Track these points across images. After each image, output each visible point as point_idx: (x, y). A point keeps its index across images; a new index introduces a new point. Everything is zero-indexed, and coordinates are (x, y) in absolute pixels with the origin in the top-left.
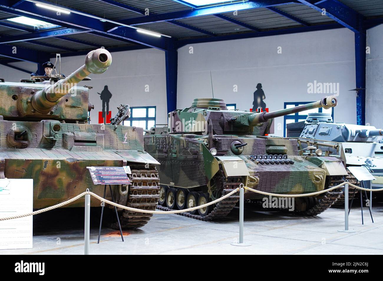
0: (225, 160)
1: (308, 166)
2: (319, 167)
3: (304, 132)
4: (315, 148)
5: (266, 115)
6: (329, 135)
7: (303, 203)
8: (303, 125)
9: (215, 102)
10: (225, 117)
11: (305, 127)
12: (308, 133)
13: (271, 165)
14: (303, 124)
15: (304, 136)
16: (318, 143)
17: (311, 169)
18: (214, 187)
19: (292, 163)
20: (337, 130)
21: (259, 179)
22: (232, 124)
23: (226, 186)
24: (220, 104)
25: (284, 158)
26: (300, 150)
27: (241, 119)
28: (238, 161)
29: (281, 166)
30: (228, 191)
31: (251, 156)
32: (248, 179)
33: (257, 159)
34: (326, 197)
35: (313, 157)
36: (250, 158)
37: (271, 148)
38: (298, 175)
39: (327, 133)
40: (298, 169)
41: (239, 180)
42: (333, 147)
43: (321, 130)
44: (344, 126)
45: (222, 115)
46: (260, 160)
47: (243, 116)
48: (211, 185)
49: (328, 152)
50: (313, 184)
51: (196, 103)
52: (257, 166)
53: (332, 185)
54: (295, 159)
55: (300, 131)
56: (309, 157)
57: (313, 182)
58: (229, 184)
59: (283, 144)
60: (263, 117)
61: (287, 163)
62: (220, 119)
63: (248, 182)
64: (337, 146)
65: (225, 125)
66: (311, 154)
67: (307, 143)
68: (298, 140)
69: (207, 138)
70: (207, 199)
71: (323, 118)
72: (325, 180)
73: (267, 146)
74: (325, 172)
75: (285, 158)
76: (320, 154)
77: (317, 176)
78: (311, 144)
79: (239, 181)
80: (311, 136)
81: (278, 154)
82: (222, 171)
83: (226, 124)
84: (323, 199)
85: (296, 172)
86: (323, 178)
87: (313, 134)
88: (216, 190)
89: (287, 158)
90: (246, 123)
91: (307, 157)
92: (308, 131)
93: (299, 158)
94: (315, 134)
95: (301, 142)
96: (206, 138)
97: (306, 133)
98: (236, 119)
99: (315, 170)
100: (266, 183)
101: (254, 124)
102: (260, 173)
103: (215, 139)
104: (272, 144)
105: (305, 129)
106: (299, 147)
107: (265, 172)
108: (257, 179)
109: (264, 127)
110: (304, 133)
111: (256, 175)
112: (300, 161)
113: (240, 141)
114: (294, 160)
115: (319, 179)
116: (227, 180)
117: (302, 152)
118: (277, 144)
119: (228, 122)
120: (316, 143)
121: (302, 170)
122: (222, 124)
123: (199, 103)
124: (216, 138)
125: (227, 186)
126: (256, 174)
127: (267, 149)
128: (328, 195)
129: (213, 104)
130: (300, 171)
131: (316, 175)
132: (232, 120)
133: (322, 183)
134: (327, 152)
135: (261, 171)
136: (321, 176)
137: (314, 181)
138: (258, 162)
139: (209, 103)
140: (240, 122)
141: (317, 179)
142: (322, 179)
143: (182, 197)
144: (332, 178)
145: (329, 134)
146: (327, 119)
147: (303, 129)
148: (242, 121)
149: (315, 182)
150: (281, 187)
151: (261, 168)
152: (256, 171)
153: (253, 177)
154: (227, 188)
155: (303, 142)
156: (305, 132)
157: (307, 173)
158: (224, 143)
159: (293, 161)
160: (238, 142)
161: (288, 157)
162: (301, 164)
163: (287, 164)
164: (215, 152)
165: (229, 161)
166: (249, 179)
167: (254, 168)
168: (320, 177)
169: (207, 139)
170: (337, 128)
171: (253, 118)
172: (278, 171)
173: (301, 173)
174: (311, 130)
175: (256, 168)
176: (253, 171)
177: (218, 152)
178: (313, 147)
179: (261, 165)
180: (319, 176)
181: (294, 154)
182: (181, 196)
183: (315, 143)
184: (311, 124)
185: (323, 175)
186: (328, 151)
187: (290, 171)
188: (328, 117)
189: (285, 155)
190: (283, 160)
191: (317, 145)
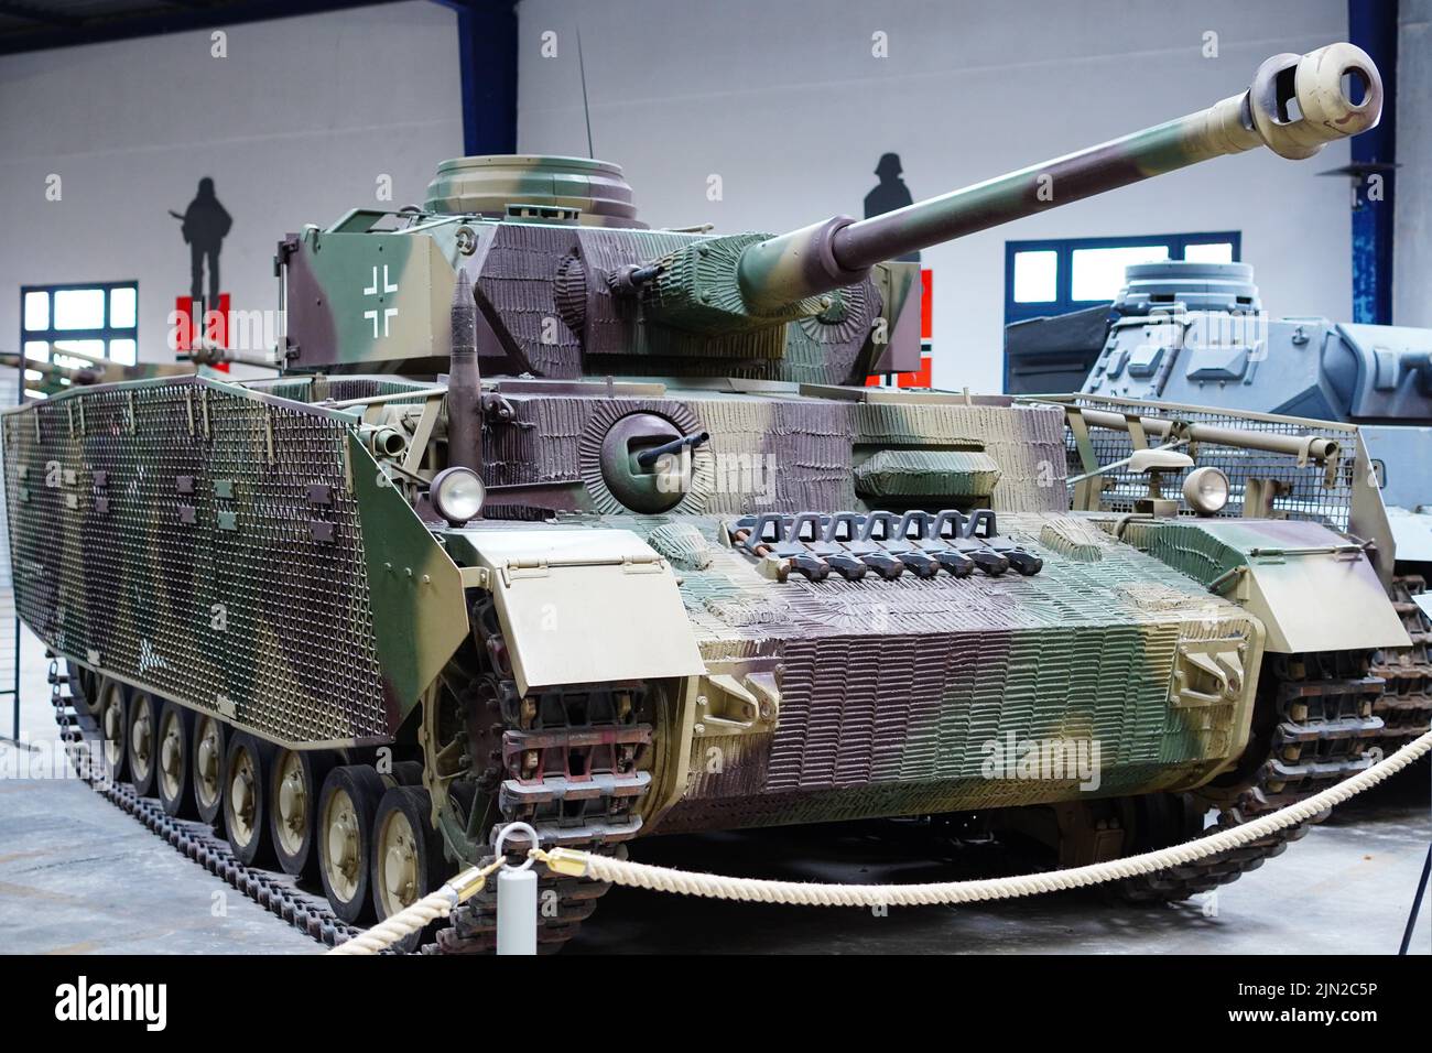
0: (514, 560)
1: (1139, 588)
2: (1213, 590)
3: (1102, 370)
4: (1182, 459)
5: (849, 237)
6: (1248, 383)
7: (1102, 826)
8: (1098, 330)
9: (558, 177)
10: (593, 263)
11: (1110, 343)
12: (1126, 373)
13: (881, 582)
14: (1097, 326)
15: (1104, 390)
16: (1200, 427)
17: (1158, 607)
18: (459, 751)
19: (1025, 566)
20: (1295, 353)
21: (776, 696)
22: (640, 307)
23: (523, 756)
24: (591, 189)
25: (973, 534)
26: (1085, 473)
27: (689, 274)
28: (620, 563)
29: (948, 592)
30: (532, 795)
31: (741, 523)
32: (693, 696)
33: (777, 547)
34: (1260, 797)
35: (1171, 522)
36: (734, 538)
37: (884, 462)
38: (1069, 653)
39: (1236, 372)
40: (1070, 614)
41: (627, 707)
42: (1303, 456)
43: (1202, 356)
44: (1337, 328)
45: (577, 252)
46: (797, 549)
47: (704, 253)
48: (442, 737)
49: (1267, 488)
50: (1172, 710)
51: (446, 187)
52: (776, 598)
53: (1305, 716)
54: (1050, 541)
55: (1081, 366)
56: (1144, 524)
57: (1175, 698)
58: (548, 742)
59: (972, 436)
60: (833, 248)
61: (991, 568)
62: (562, 272)
63: (699, 721)
64: (1330, 448)
65: (592, 310)
66: (1156, 501)
67: (1125, 429)
68: (1068, 410)
69: (439, 397)
70: (421, 833)
71: (1207, 289)
72: (1254, 684)
73: (858, 448)
74: (1253, 627)
75: (981, 529)
76: (1214, 500)
77: (1202, 660)
78: (1152, 436)
79: (628, 718)
80: (1141, 391)
81: (933, 504)
82: (497, 646)
83: (599, 306)
84: (1237, 806)
85: (1058, 631)
86: (1241, 673)
87: (1156, 380)
88: (471, 774)
89: (991, 531)
90: (728, 300)
91: (1127, 521)
92: (1124, 360)
93: (1078, 527)
94: (1166, 378)
95: (1089, 422)
96: (431, 398)
97: (1114, 377)
98: (661, 270)
99: (1184, 616)
100: (838, 721)
101: (779, 304)
102: (788, 648)
103: (495, 404)
104: (896, 433)
105: (1110, 350)
106: (1077, 452)
107: (823, 641)
108: (765, 703)
109: (855, 331)
110: (1104, 376)
111: (759, 668)
112: (1086, 554)
113: (669, 419)
114: (1045, 542)
115: (1215, 679)
116: (529, 709)
117: (1097, 484)
118: (931, 434)
119: (613, 290)
120: (1183, 426)
121: (1094, 616)
122: (577, 309)
123: (463, 187)
124: (504, 397)
125: (533, 760)
126: (757, 657)
127: (860, 471)
128: (1269, 782)
129: (547, 190)
130: (1087, 624)
131: (1197, 648)
132: (637, 280)
133: (1236, 705)
134: (1257, 485)
135: (798, 631)
136: (1231, 658)
137: (1182, 694)
138: (784, 563)
139: (524, 186)
140: (687, 293)
141: (1202, 680)
142: (1233, 682)
143: (298, 796)
144: (1301, 670)
145: (1247, 377)
146: (1234, 296)
147: (1095, 354)
148: (696, 283)
149: (1184, 697)
150: (944, 744)
151: (801, 613)
152: (762, 636)
153: (739, 678)
154: (532, 774)
155: (1099, 425)
156: (1112, 369)
157: (1131, 636)
158: (550, 427)
159: (1033, 549)
160: (656, 425)
161: (1000, 526)
162: (1094, 570)
163: (996, 575)
164: (468, 493)
165: (550, 566)
166: (704, 700)
167: (752, 608)
168: (1219, 662)
169: (436, 406)
170: (1296, 344)
171: (771, 264)
172: (924, 630)
173: (1090, 640)
174: (1142, 356)
175: (763, 608)
176: (736, 636)
177: (489, 493)
178: (1164, 456)
179: (808, 585)
180: (1212, 656)
181: (1044, 503)
182: (291, 786)
183: (1180, 428)
184: (1140, 325)
185: (1240, 653)
186: (1267, 481)
187: (1011, 626)
188: (1238, 288)
189: (983, 515)
190: (964, 546)
191: (1194, 439)
